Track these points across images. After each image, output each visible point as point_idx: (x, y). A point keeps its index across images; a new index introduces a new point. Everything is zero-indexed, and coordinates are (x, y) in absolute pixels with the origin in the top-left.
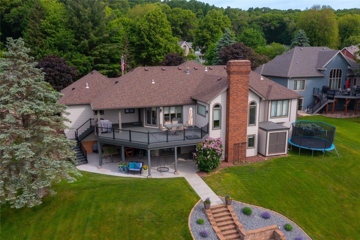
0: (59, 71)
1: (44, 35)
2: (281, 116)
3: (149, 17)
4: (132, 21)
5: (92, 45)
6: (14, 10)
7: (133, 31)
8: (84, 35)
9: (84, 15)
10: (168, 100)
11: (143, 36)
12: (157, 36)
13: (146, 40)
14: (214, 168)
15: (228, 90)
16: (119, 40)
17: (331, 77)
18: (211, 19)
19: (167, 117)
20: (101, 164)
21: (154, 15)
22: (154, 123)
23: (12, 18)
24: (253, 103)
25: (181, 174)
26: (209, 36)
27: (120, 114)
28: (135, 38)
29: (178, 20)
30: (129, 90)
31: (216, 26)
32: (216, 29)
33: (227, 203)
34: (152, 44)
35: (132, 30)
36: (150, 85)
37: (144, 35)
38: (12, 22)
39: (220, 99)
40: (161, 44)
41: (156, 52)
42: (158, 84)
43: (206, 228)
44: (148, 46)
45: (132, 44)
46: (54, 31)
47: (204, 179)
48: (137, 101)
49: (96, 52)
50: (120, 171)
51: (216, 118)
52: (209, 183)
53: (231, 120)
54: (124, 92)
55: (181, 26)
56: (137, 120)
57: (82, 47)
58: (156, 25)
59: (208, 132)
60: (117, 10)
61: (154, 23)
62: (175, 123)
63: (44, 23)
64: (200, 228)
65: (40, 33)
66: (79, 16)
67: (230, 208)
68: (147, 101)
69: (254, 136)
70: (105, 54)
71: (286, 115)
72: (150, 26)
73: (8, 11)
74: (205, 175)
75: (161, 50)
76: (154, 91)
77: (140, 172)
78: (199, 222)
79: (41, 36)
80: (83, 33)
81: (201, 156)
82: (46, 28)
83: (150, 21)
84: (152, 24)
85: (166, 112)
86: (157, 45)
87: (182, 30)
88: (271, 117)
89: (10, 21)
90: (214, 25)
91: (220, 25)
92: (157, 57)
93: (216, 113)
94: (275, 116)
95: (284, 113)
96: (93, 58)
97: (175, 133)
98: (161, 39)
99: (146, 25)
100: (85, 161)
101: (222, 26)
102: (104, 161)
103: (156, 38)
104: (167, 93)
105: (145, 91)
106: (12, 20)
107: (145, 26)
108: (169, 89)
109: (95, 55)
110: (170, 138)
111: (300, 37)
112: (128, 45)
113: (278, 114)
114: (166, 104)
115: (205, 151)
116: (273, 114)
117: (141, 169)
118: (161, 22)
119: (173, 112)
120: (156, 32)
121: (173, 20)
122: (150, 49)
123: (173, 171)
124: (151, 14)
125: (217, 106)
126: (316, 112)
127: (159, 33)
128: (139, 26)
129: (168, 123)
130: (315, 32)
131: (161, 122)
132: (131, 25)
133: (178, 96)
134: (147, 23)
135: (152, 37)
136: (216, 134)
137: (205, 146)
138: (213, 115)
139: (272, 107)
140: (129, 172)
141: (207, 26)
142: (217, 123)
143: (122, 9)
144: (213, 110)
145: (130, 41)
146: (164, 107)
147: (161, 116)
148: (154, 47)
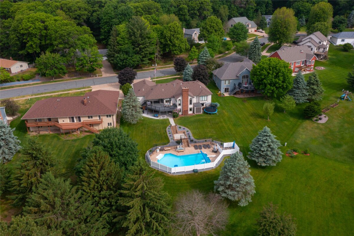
0: (131, 75)
2: (204, 101)
6: (94, 14)
11: (167, 40)
12: (174, 40)
13: (169, 42)
14: (177, 117)
15: (182, 96)
17: (243, 78)
19: (166, 101)
20: (148, 114)
21: (173, 27)
24: (191, 99)
25: (168, 117)
28: (163, 40)
30: (156, 93)
32: (211, 30)
33: (176, 125)
35: (161, 34)
38: (94, 22)
39: (180, 98)
40: (176, 45)
41: (174, 49)
43: (170, 130)
44: (170, 45)
45: (161, 43)
47: (173, 120)
48: (158, 97)
50: (153, 116)
51: (179, 103)
53: (184, 103)
54: (154, 94)
58: (174, 33)
59: (177, 107)
62: (168, 104)
64: (169, 130)
65: (116, 44)
67: (176, 126)
68: (161, 97)
69: (191, 108)
71: (207, 100)
72: (171, 34)
75: (177, 48)
76: (163, 93)
77: (158, 117)
78: (169, 129)
81: (174, 114)
82: (119, 41)
83: (171, 31)
84: (172, 33)
85: (166, 100)
86: (174, 45)
90: (210, 27)
92: (174, 51)
94: (202, 101)
95: (206, 99)
96: (141, 57)
97: (168, 107)
98: (176, 42)
102: (149, 113)
104: (167, 94)
105: (160, 93)
107: (168, 34)
109: (143, 55)
110: (165, 108)
112: (159, 44)
113: (203, 100)
114: (166, 97)
116: (201, 100)
119: (168, 100)
120: (174, 37)
122: (171, 47)
123: (166, 117)
124: (172, 27)
125: (179, 100)
127: (176, 38)
128: (165, 33)
129: (166, 103)
133: (170, 95)
134: (169, 32)
135: (172, 40)
136: (179, 107)
138: (178, 102)
139: (201, 98)
140: (155, 117)
142: (180, 105)
147: (165, 101)
148: (173, 46)
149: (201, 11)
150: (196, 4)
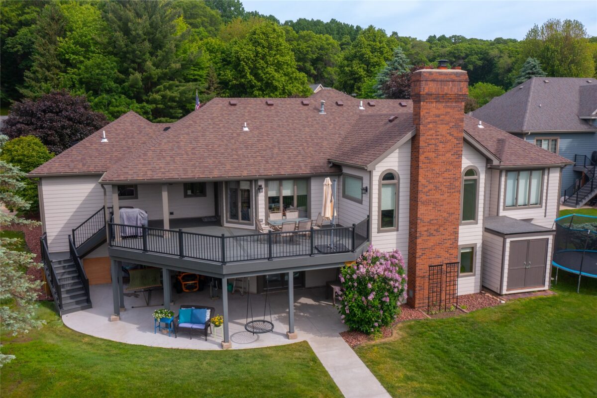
1: (62, 66)
2: (526, 205)
3: (256, 36)
4: (225, 45)
5: (150, 84)
6: (24, 30)
7: (226, 62)
8: (136, 66)
9: (136, 30)
10: (276, 166)
11: (243, 71)
12: (269, 69)
13: (250, 77)
14: (385, 323)
15: (414, 140)
16: (201, 76)
18: (366, 43)
21: (264, 33)
22: (246, 217)
23: (20, 44)
24: (470, 172)
25: (301, 336)
26: (362, 73)
27: (165, 195)
28: (229, 74)
29: (307, 51)
30: (191, 143)
31: (376, 54)
32: (376, 59)
34: (259, 84)
35: (224, 60)
36: (239, 135)
37: (246, 68)
38: (18, 51)
39: (395, 161)
40: (276, 83)
42: (256, 132)
44: (252, 87)
45: (224, 84)
46: (82, 59)
47: (361, 353)
48: (207, 167)
49: (158, 97)
50: (159, 329)
51: (387, 206)
52: (372, 365)
53: (422, 210)
54: (179, 147)
55: (314, 62)
56: (211, 212)
57: (132, 86)
58: (266, 50)
59: (367, 238)
60: (201, 29)
61: (263, 47)
62: (293, 216)
63: (63, 43)
65: (57, 62)
66: (126, 32)
68: (228, 167)
69: (473, 248)
70: (172, 99)
71: (538, 204)
72: (257, 53)
73: (12, 33)
74: (363, 341)
76: (247, 147)
77: (203, 333)
79: (58, 68)
80: (134, 62)
81: (353, 295)
82: (67, 53)
83: (256, 43)
84: (259, 49)
85: (273, 193)
86: (269, 86)
87: (315, 69)
88: (506, 208)
89: (15, 49)
90: (372, 53)
91: (382, 53)
93: (388, 192)
94: (515, 206)
95: (533, 200)
96: (150, 107)
97: (292, 239)
98: (277, 75)
99: (249, 50)
100: (86, 303)
101: (385, 55)
102: (128, 302)
103: (267, 73)
104: (276, 151)
105: (227, 145)
106: (19, 47)
107: (247, 51)
108: (279, 143)
109: (154, 101)
110: (277, 249)
111: (530, 71)
112: (216, 85)
113: (521, 201)
114: (273, 173)
115: (362, 281)
116: (509, 202)
117: (207, 325)
118: (277, 46)
119: (287, 192)
120: (267, 63)
121: (300, 51)
123: (284, 328)
124: (258, 32)
125: (389, 176)
126: (584, 202)
127: (272, 65)
128: (237, 52)
129: (276, 217)
130: (553, 66)
131: (262, 215)
132: (223, 53)
133: (300, 157)
134: (250, 47)
135: (260, 72)
136: (385, 242)
137: (363, 270)
138: (380, 198)
139: (507, 184)
141: (358, 54)
142: (388, 218)
143: (210, 28)
144: (381, 186)
145: (220, 79)
146: (268, 180)
147: (261, 200)
148: (263, 91)
149: (319, 66)
150: (309, 47)
